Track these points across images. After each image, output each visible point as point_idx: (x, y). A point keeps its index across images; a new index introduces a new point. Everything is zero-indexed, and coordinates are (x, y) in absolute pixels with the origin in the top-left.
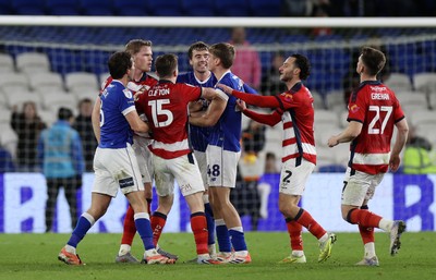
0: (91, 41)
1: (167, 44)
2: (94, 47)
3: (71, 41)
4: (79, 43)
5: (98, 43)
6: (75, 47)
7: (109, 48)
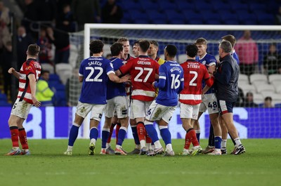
0: (173, 38)
1: (214, 39)
2: (175, 41)
3: (162, 37)
4: (167, 39)
5: (177, 39)
6: (165, 41)
7: (183, 41)
